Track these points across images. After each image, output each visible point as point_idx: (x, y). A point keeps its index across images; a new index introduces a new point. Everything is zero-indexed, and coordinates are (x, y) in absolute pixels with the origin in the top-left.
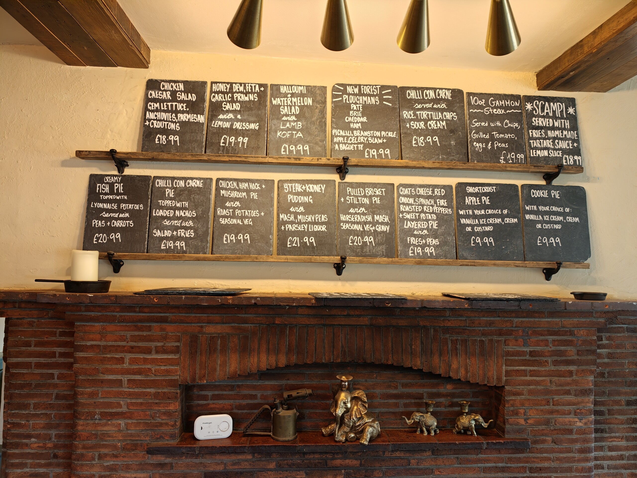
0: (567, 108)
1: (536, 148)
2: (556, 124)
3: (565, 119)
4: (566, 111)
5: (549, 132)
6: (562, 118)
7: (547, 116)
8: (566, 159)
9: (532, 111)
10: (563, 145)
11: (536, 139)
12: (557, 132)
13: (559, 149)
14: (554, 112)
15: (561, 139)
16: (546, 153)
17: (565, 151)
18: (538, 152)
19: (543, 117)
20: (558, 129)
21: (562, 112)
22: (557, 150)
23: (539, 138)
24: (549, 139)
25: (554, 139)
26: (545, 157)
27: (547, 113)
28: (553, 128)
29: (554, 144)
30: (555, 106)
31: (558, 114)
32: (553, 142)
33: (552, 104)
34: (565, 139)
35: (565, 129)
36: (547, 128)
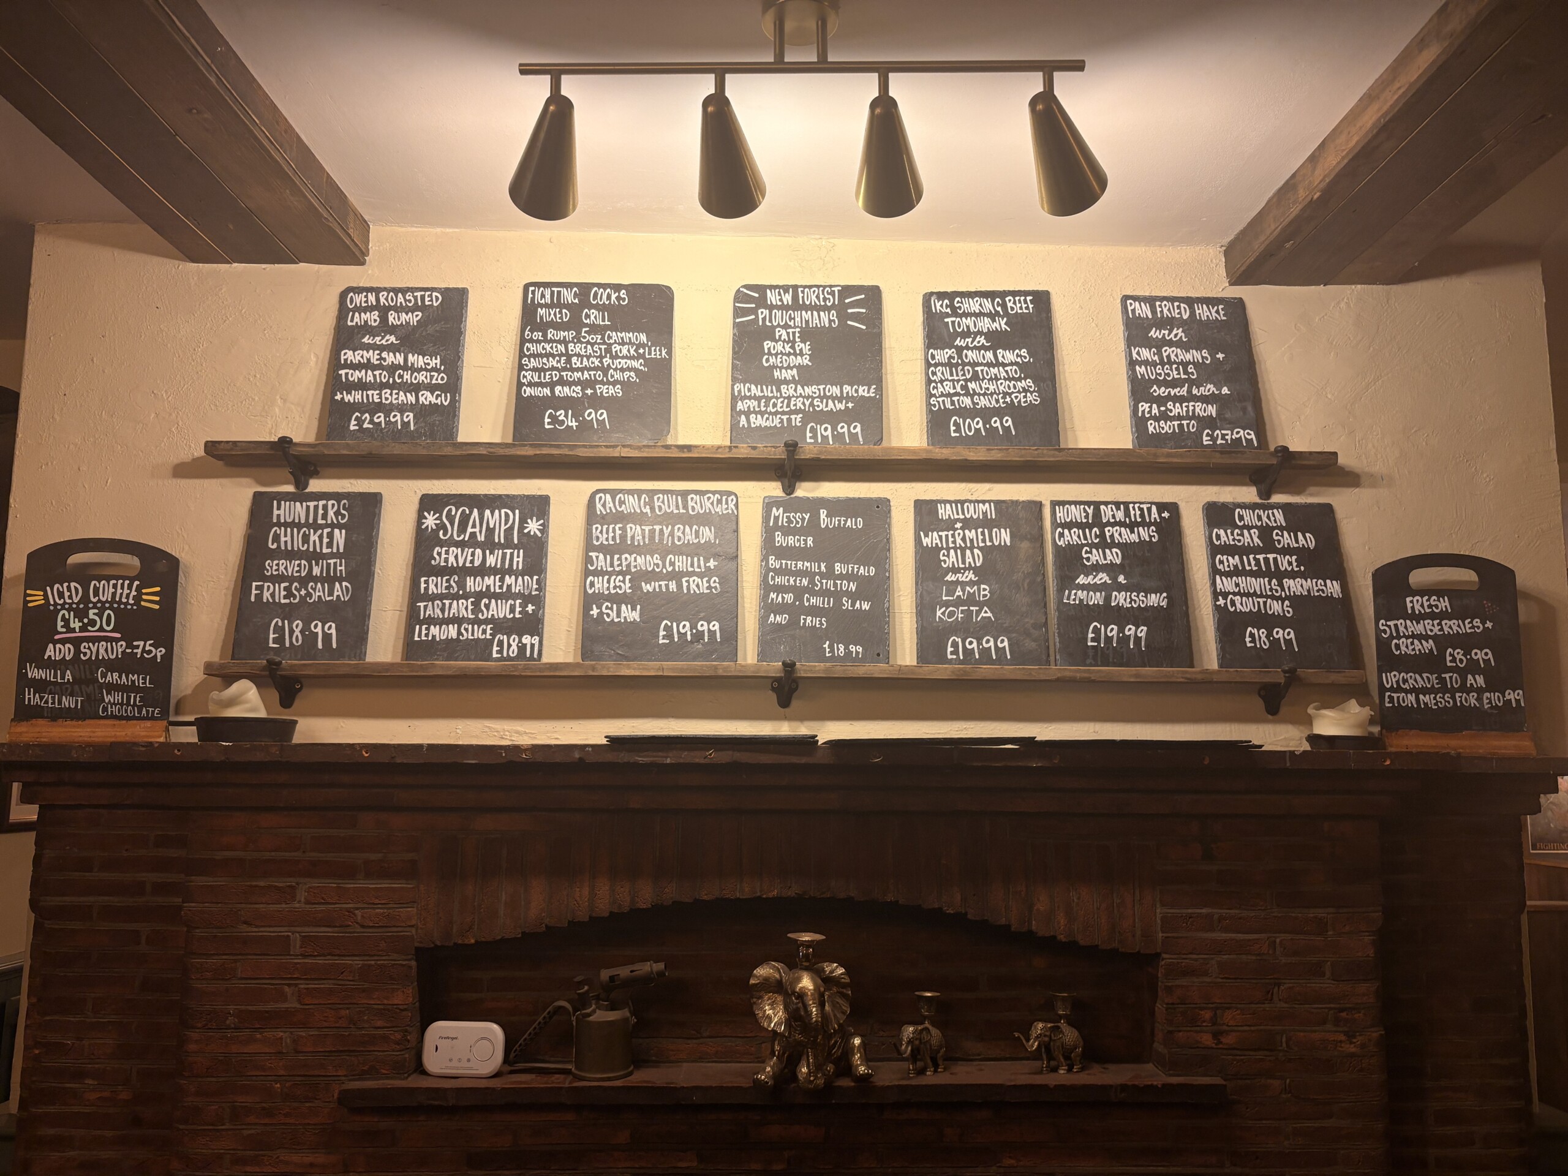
0: (523, 521)
1: (431, 621)
2: (491, 561)
3: (516, 547)
4: (521, 528)
5: (470, 582)
6: (509, 544)
7: (473, 542)
8: (500, 643)
9: (435, 532)
10: (500, 610)
11: (433, 598)
12: (489, 581)
13: (486, 621)
14: (490, 531)
15: (497, 596)
16: (452, 631)
17: (501, 626)
18: (434, 630)
19: (462, 545)
20: (493, 571)
21: (509, 531)
22: (479, 622)
23: (441, 597)
24: (466, 597)
25: (479, 596)
26: (449, 641)
27: (473, 535)
28: (482, 571)
29: (476, 609)
30: (493, 518)
31: (499, 537)
32: (477, 604)
33: (488, 512)
34: (508, 595)
35: (510, 571)
36: (464, 572)
